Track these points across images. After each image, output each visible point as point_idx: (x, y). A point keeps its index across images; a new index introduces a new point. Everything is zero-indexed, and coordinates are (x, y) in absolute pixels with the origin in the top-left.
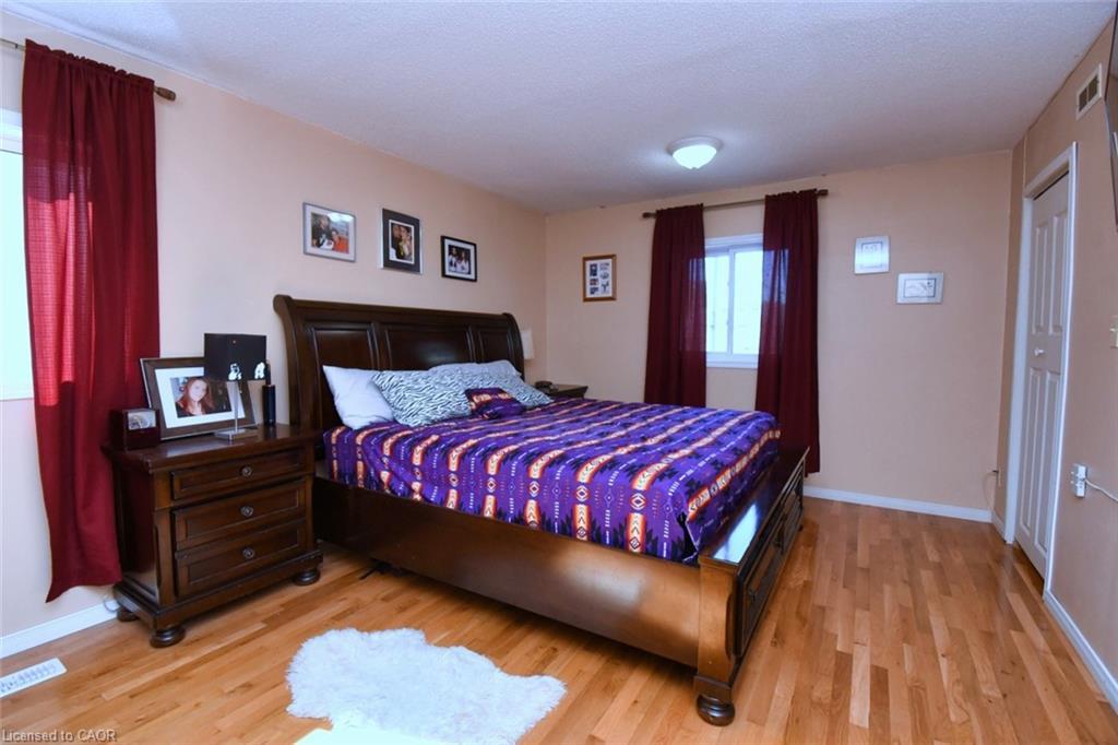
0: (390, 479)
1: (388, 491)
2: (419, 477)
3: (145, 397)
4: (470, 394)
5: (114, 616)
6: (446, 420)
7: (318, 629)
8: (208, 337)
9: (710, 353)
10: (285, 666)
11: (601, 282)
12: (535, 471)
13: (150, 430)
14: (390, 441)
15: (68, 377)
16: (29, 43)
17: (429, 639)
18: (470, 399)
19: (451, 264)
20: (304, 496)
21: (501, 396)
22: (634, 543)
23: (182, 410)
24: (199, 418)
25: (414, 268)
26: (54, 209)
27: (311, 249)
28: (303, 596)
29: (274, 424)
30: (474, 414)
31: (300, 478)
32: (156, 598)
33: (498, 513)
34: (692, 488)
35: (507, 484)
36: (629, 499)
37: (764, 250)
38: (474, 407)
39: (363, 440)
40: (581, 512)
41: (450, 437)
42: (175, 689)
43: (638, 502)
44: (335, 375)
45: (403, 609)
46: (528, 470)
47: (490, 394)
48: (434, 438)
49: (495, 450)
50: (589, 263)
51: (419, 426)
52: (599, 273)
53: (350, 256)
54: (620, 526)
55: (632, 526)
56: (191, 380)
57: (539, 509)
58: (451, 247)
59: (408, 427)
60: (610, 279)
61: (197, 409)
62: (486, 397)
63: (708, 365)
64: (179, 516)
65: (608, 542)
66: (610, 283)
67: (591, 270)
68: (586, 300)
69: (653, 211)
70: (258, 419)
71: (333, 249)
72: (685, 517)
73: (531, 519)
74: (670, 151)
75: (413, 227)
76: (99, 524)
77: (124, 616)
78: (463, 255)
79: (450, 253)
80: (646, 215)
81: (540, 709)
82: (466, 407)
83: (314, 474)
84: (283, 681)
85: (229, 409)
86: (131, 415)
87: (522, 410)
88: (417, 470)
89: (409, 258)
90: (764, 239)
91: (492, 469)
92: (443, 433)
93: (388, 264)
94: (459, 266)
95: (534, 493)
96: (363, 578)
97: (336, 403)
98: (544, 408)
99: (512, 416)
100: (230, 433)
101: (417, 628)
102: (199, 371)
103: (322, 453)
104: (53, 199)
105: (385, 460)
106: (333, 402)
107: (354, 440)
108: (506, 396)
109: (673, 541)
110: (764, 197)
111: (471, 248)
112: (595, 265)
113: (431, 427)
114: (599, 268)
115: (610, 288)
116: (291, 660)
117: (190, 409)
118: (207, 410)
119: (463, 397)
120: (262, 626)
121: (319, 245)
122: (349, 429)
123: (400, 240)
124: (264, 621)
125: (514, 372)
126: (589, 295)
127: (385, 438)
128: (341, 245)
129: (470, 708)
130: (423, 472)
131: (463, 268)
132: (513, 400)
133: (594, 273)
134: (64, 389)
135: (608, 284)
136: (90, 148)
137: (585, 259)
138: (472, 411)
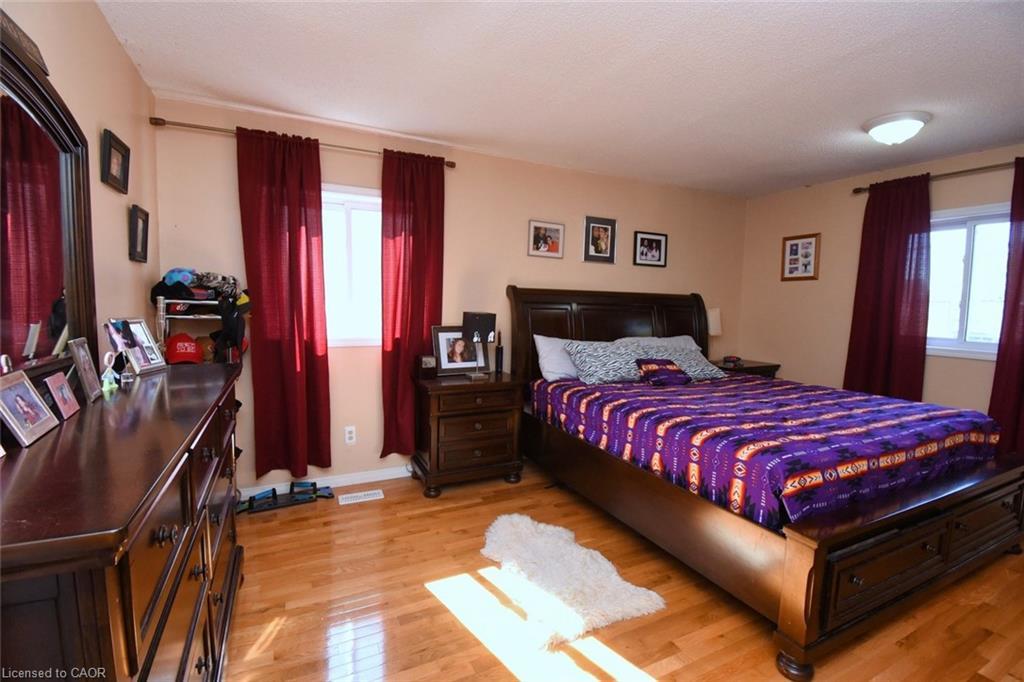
0: (566, 420)
1: (564, 429)
2: (584, 422)
3: (432, 349)
4: (640, 363)
5: (410, 474)
6: (615, 382)
7: (509, 512)
8: (466, 315)
9: (931, 339)
10: (486, 526)
11: (802, 260)
12: (661, 430)
13: (432, 368)
14: (568, 393)
15: (398, 335)
16: (385, 150)
17: (577, 539)
18: (640, 368)
19: (642, 254)
20: (514, 422)
21: (670, 367)
22: (734, 504)
23: (451, 359)
24: (459, 364)
25: (610, 260)
26: (395, 242)
27: (532, 252)
28: (509, 490)
29: (501, 372)
30: (643, 379)
31: (511, 410)
32: (428, 468)
33: (634, 458)
34: (797, 468)
35: (641, 437)
36: (732, 466)
37: (1011, 221)
38: (642, 374)
39: (552, 390)
40: (694, 469)
41: (608, 395)
42: (429, 521)
43: (740, 470)
44: (541, 341)
45: (566, 515)
46: (656, 429)
47: (659, 365)
48: (598, 394)
49: (636, 410)
50: (789, 243)
51: (594, 384)
52: (801, 251)
53: (559, 255)
54: (724, 487)
55: (734, 489)
56: (457, 340)
57: (661, 460)
58: (643, 240)
59: (585, 385)
60: (812, 259)
61: (458, 358)
62: (654, 367)
63: (928, 352)
64: (441, 421)
65: (714, 498)
66: (812, 263)
67: (792, 250)
68: (784, 279)
69: (867, 186)
70: (493, 367)
71: (548, 251)
72: (781, 491)
73: (655, 468)
74: (866, 129)
75: (610, 227)
76: (406, 421)
77: (415, 476)
78: (654, 245)
79: (642, 245)
80: (857, 191)
81: (639, 610)
82: (634, 373)
83: (522, 409)
84: (483, 535)
85: (475, 360)
86: (424, 359)
87: (687, 381)
88: (582, 417)
89: (606, 252)
90: (1012, 209)
91: (631, 424)
92: (606, 391)
93: (588, 258)
94: (649, 255)
95: (659, 448)
96: (547, 488)
97: (540, 361)
98: (715, 382)
99: (674, 385)
100: (473, 375)
101: (572, 530)
102: (459, 335)
103: (528, 396)
104: (394, 236)
105: (564, 406)
106: (538, 360)
107: (547, 388)
108: (674, 368)
109: (769, 511)
110: (1013, 160)
111: (663, 239)
112: (797, 245)
113: (602, 387)
114: (800, 246)
115: (811, 268)
116: (490, 525)
117: (455, 358)
118: (464, 360)
119: (634, 365)
120: (480, 500)
121: (538, 249)
122: (545, 381)
123: (599, 238)
124: (483, 498)
125: (694, 346)
126: (787, 275)
127: (565, 390)
128: (554, 248)
129: (587, 590)
130: (586, 417)
131: (653, 256)
132: (680, 372)
133: (794, 251)
134: (396, 342)
135: (809, 263)
136: (412, 204)
137: (786, 239)
138: (641, 377)
